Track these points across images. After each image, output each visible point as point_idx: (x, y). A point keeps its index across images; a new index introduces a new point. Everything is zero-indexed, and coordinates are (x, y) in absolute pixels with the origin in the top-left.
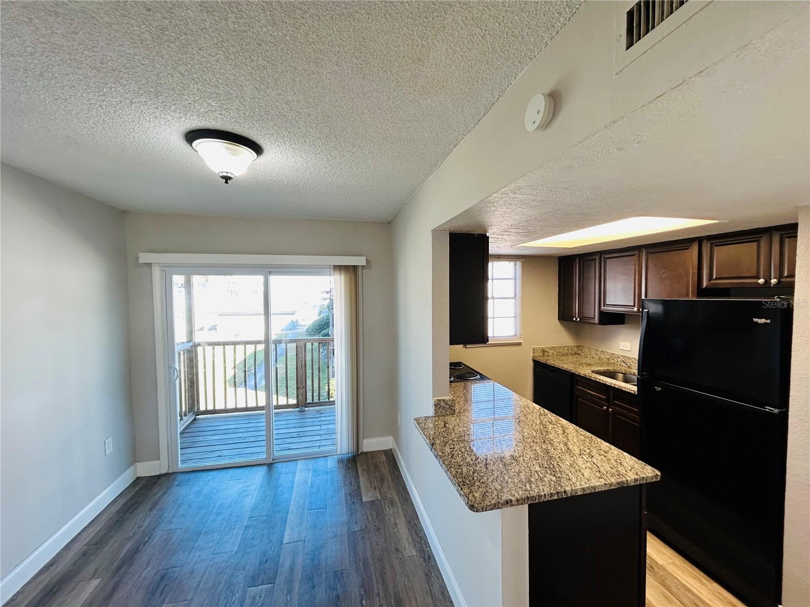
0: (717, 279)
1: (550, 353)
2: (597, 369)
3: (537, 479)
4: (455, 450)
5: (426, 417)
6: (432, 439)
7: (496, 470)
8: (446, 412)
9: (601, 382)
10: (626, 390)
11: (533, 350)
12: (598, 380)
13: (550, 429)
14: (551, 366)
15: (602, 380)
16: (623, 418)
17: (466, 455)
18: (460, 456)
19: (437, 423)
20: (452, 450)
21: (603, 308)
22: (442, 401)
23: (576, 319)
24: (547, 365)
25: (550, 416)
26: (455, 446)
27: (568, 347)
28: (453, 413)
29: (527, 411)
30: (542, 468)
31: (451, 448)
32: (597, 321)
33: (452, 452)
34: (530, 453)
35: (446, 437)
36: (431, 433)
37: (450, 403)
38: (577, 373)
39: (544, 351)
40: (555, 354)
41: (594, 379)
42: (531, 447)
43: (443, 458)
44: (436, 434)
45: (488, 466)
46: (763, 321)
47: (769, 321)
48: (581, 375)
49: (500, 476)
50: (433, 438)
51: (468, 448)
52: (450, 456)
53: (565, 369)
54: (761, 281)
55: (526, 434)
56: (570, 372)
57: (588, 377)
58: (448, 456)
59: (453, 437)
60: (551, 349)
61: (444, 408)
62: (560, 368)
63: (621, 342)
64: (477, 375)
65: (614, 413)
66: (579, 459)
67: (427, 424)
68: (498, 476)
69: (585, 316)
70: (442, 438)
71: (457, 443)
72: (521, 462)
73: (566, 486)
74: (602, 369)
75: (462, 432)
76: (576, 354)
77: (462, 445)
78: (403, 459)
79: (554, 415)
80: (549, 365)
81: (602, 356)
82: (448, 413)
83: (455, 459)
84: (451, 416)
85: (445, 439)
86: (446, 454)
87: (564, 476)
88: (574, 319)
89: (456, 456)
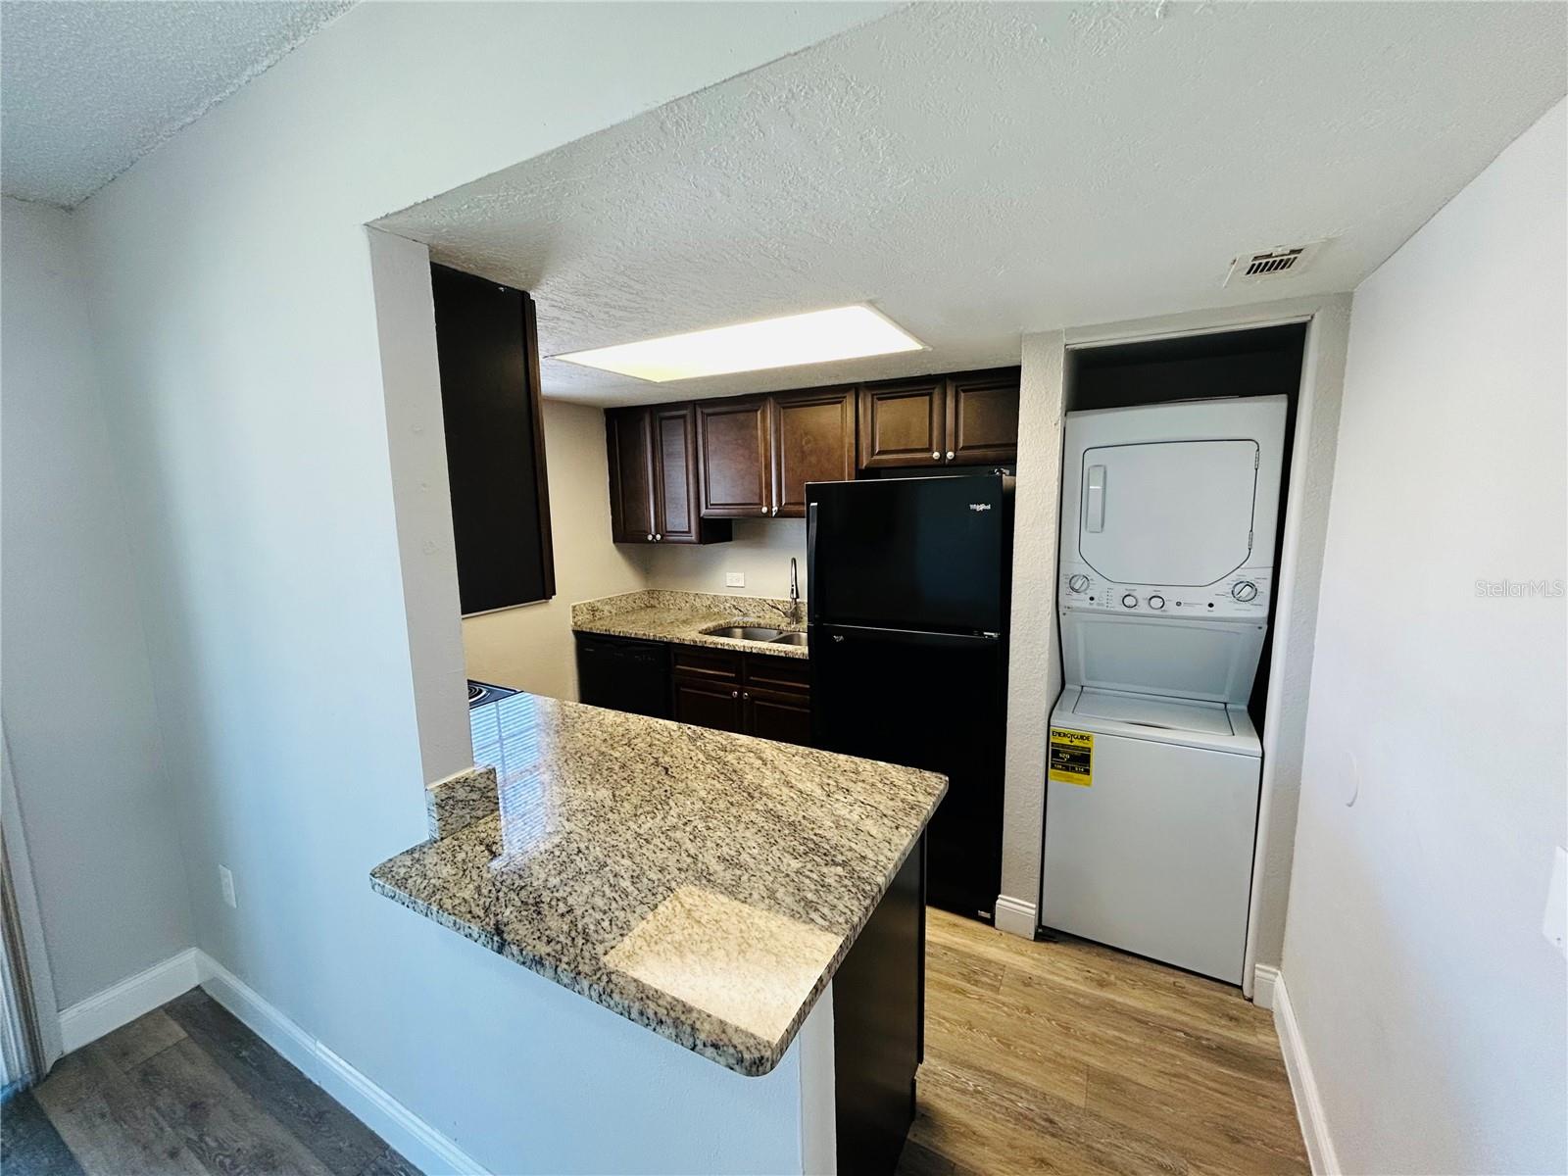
0: (880, 453)
1: (606, 613)
2: (704, 628)
3: (816, 890)
4: (578, 912)
5: (411, 852)
6: (481, 913)
7: (724, 917)
8: (474, 813)
9: (726, 647)
10: (772, 653)
11: (574, 610)
12: (720, 647)
13: (735, 762)
14: (619, 637)
15: (728, 644)
16: (767, 704)
17: (621, 914)
18: (606, 924)
19: (461, 856)
20: (568, 919)
21: (703, 511)
22: (458, 786)
23: (654, 537)
24: (610, 636)
25: (711, 737)
26: (570, 900)
27: (634, 594)
28: (492, 806)
29: (659, 740)
30: (801, 859)
31: (562, 915)
32: (693, 537)
33: (573, 923)
34: (748, 834)
35: (522, 888)
36: (467, 894)
37: (481, 783)
38: (677, 641)
39: (593, 610)
40: (614, 611)
41: (712, 646)
42: (738, 818)
43: (565, 959)
44: (485, 891)
45: (696, 915)
46: (981, 507)
47: (989, 507)
48: (686, 643)
49: (744, 927)
50: (486, 910)
51: (606, 888)
52: (580, 941)
53: (651, 638)
54: (936, 455)
55: (703, 794)
56: (663, 642)
57: (701, 645)
58: (574, 946)
59: (543, 876)
60: (607, 603)
61: (466, 803)
62: (640, 637)
63: (728, 574)
64: (481, 691)
65: (752, 698)
66: (836, 806)
67: (430, 874)
68: (741, 931)
69: (669, 529)
70: (513, 895)
71: (568, 889)
72: (753, 866)
73: (874, 877)
74: (711, 625)
75: (557, 853)
76: (647, 607)
77: (587, 890)
78: (269, 998)
79: (716, 732)
80: (614, 636)
81: (698, 604)
82: (480, 813)
83: (601, 942)
84: (490, 818)
85: (523, 893)
86: (562, 938)
87: (850, 854)
88: (650, 537)
89: (596, 931)
